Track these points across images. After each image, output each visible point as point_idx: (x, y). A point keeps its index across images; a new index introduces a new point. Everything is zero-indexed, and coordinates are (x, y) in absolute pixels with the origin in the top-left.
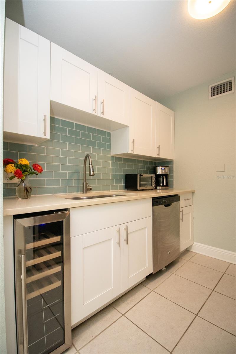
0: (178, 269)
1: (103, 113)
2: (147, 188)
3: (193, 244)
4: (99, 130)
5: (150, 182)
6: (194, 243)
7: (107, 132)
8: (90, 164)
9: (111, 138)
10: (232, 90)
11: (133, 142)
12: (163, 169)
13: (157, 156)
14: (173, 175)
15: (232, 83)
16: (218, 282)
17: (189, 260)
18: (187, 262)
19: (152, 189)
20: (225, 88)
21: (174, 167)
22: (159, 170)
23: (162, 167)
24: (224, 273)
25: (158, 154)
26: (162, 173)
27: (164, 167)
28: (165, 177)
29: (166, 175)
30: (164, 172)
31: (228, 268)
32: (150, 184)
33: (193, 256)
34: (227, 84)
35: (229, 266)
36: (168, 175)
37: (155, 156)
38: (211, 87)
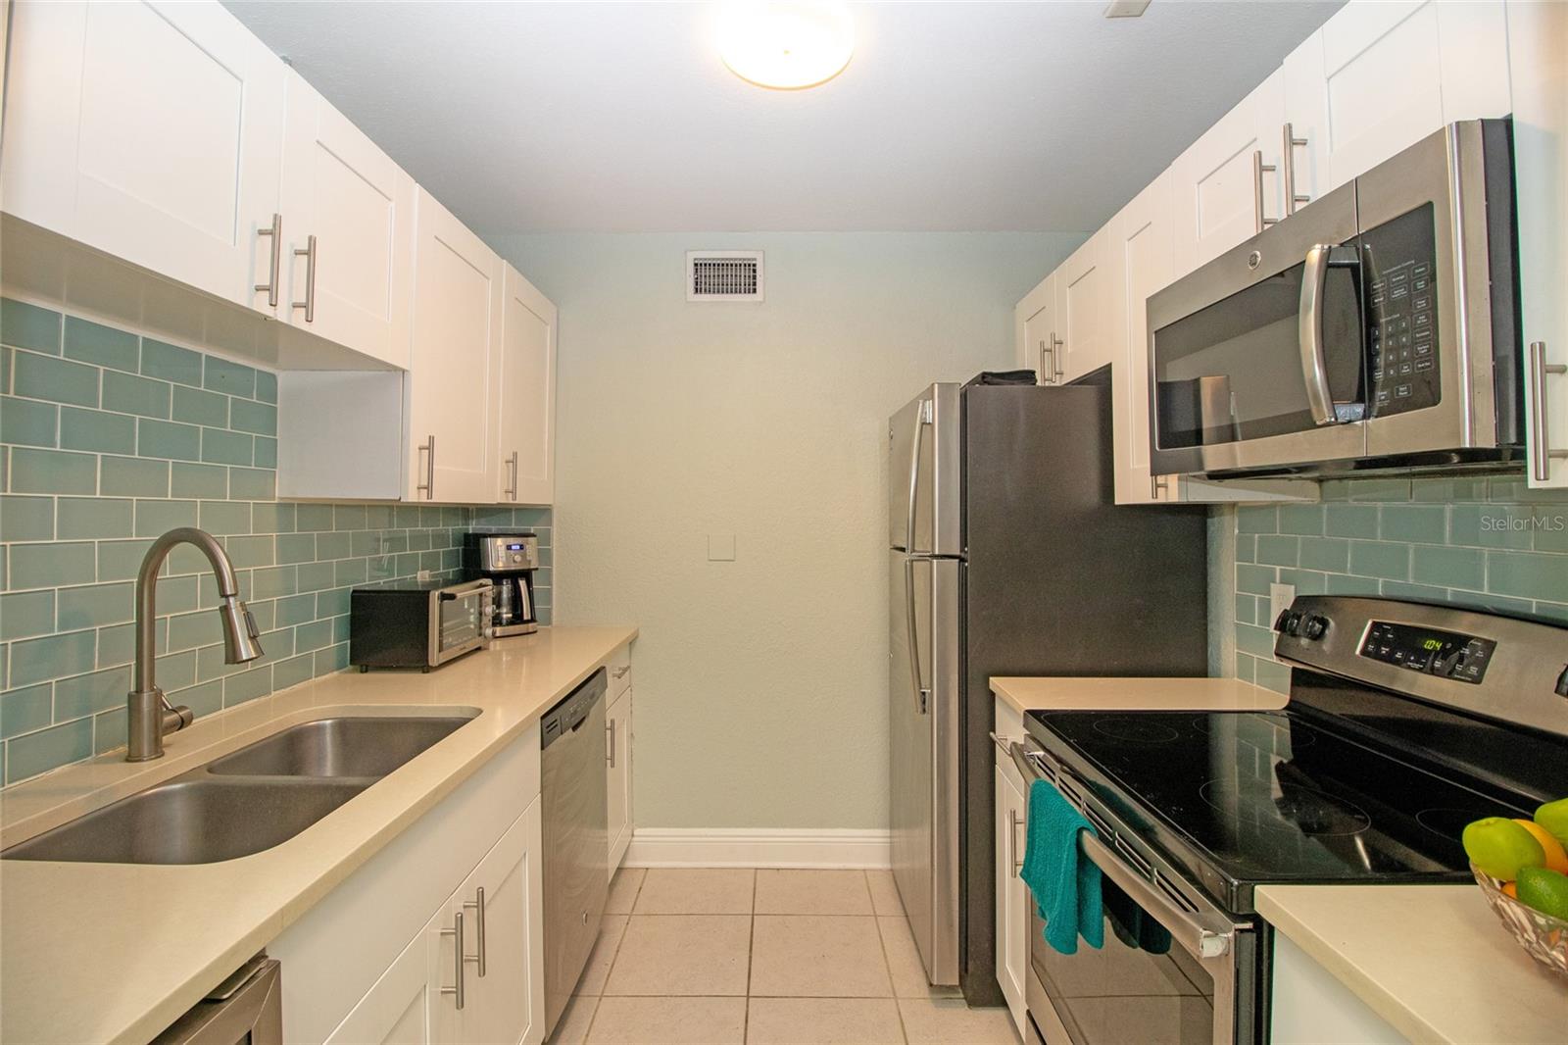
0: (611, 969)
1: (307, 306)
2: (465, 648)
3: (633, 836)
4: (210, 357)
5: (472, 618)
6: (637, 832)
7: (258, 371)
8: (224, 595)
9: (278, 405)
10: (757, 290)
11: (430, 448)
12: (513, 547)
13: (507, 497)
14: (550, 570)
15: (758, 268)
16: (750, 957)
17: (633, 909)
18: (629, 920)
19: (479, 649)
20: (736, 276)
21: (555, 536)
22: (499, 555)
23: (511, 541)
24: (753, 915)
25: (511, 488)
26: (513, 567)
27: (520, 540)
28: (524, 582)
29: (527, 574)
30: (520, 562)
31: (755, 889)
32: (472, 626)
33: (640, 889)
34: (743, 267)
35: (755, 879)
36: (533, 572)
37: (499, 501)
38: (695, 259)
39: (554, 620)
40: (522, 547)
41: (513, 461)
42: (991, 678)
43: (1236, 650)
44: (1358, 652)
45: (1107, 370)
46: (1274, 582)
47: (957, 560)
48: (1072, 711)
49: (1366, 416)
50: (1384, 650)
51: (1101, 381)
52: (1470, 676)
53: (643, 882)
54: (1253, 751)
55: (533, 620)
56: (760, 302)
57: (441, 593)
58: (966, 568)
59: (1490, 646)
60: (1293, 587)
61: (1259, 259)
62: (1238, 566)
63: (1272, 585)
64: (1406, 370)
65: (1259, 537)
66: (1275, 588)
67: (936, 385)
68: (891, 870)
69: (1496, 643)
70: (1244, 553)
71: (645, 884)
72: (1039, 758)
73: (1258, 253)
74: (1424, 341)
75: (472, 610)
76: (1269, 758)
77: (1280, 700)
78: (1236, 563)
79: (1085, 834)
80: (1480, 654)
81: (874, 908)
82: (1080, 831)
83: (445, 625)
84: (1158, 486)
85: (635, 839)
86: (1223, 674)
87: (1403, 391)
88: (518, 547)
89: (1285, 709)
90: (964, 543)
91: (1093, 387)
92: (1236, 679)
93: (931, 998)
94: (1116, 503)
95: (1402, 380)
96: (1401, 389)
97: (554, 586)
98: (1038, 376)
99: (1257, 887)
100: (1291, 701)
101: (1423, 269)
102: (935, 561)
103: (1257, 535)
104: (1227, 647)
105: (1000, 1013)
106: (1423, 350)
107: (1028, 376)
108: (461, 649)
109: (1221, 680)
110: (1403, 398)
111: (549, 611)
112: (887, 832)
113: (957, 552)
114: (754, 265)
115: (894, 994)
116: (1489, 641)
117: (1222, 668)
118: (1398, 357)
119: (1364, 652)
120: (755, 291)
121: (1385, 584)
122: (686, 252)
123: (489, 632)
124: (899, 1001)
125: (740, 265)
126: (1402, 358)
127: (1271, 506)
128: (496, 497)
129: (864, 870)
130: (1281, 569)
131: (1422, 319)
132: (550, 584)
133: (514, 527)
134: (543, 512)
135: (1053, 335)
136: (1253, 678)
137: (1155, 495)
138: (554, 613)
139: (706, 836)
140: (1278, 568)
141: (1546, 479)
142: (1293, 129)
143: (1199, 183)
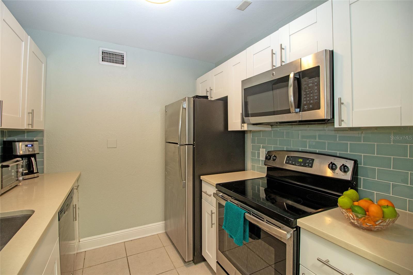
3: (79, 242)
5: (14, 174)
6: (81, 240)
12: (28, 146)
13: (29, 126)
14: (43, 153)
15: (125, 57)
16: (129, 270)
17: (83, 266)
18: (83, 270)
19: (16, 186)
20: (117, 58)
21: (45, 141)
22: (21, 148)
23: (26, 143)
24: (127, 257)
25: (30, 123)
26: (27, 153)
27: (32, 143)
28: (34, 158)
29: (34, 155)
30: (32, 151)
31: (125, 248)
32: (13, 177)
33: (84, 259)
34: (119, 56)
35: (125, 245)
36: (36, 155)
37: (26, 128)
38: (102, 50)
39: (45, 171)
40: (32, 145)
41: (32, 113)
42: (201, 176)
43: (251, 164)
44: (284, 163)
45: (227, 97)
46: (261, 148)
47: (192, 145)
48: (227, 182)
49: (300, 111)
50: (290, 162)
51: (225, 100)
52: (310, 166)
53: (85, 257)
54: (255, 186)
55: (37, 172)
56: (125, 67)
57: (2, 165)
58: (194, 147)
59: (313, 160)
60: (265, 149)
61: (275, 74)
62: (252, 145)
63: (260, 149)
64: (312, 102)
65: (257, 138)
66: (261, 149)
67: (187, 98)
68: (166, 232)
69: (314, 159)
70: (253, 141)
71: (86, 257)
72: (221, 196)
73: (274, 72)
74: (316, 96)
75: (13, 171)
76: (259, 188)
77: (264, 175)
78: (251, 144)
79: (246, 214)
80: (311, 162)
81: (163, 244)
82: (244, 214)
83: (3, 177)
84: (242, 126)
85: (81, 242)
86: (248, 169)
87: (311, 106)
88: (31, 145)
89: (266, 176)
90: (194, 141)
91: (222, 101)
92: (251, 171)
93: (185, 265)
94: (229, 130)
95: (311, 104)
96: (310, 106)
97: (45, 159)
98: (209, 97)
99: (297, 220)
100: (267, 174)
101: (317, 80)
102: (187, 146)
103: (256, 138)
104: (249, 164)
105: (203, 263)
106: (316, 97)
107: (206, 97)
108: (10, 187)
109: (247, 171)
110: (311, 108)
111: (43, 168)
112: (164, 222)
113: (192, 143)
114: (123, 56)
115: (175, 267)
116: (313, 159)
117: (248, 168)
118: (310, 99)
119: (286, 163)
120: (123, 64)
121: (286, 148)
122: (99, 47)
123: (21, 178)
124: (177, 269)
125: (118, 55)
126: (311, 99)
127: (260, 131)
128: (24, 126)
129: (157, 234)
130: (262, 145)
131: (316, 91)
132: (43, 158)
133: (26, 138)
134: (41, 132)
135: (210, 88)
136: (255, 170)
137: (241, 128)
138: (45, 169)
139: (107, 236)
140: (261, 145)
141: (341, 125)
142: (282, 45)
143: (254, 55)
